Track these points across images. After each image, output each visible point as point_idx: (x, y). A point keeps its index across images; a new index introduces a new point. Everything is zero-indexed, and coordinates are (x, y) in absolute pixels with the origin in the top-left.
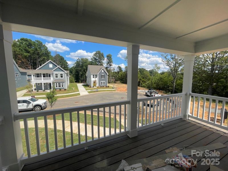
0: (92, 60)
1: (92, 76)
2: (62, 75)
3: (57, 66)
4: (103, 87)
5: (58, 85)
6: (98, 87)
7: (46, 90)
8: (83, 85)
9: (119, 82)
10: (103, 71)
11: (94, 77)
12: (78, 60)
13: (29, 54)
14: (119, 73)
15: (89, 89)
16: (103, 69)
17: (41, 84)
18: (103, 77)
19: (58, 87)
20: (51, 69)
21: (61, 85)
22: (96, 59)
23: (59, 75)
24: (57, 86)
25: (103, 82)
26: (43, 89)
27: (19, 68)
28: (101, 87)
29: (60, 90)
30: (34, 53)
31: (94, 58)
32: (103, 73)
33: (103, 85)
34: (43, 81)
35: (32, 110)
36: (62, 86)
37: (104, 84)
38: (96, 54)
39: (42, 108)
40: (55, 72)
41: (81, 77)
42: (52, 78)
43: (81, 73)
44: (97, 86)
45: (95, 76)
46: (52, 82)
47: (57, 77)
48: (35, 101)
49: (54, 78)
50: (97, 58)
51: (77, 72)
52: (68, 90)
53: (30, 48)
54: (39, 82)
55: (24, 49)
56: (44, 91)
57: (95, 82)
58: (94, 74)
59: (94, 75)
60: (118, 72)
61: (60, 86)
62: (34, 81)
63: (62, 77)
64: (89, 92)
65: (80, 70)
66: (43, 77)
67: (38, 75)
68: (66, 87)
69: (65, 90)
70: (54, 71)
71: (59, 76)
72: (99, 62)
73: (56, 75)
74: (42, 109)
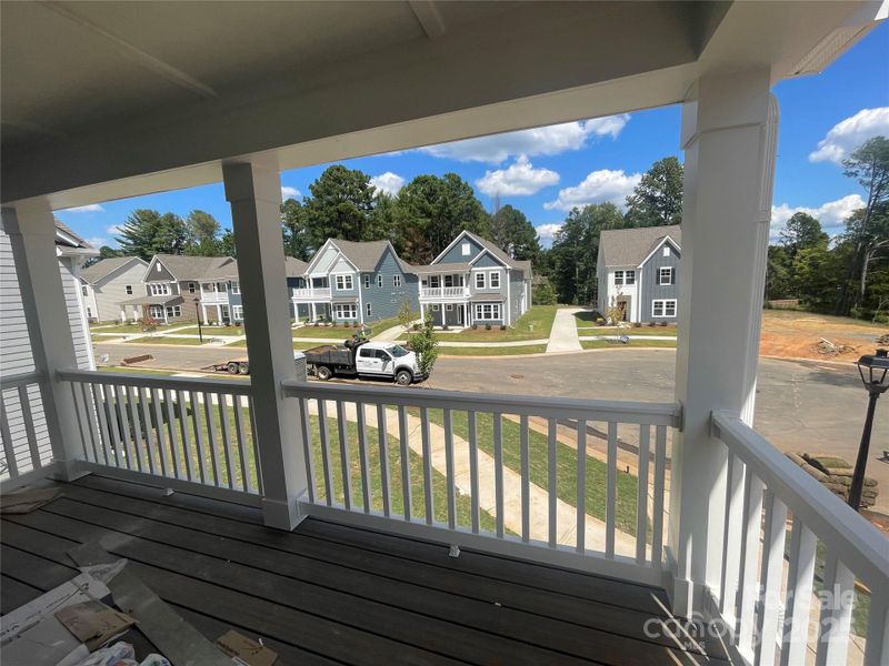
0: (631, 207)
1: (611, 277)
2: (495, 276)
3: (481, 249)
4: (664, 325)
5: (483, 312)
6: (637, 325)
7: (450, 327)
8: (577, 315)
9: (794, 302)
10: (667, 252)
11: (618, 282)
12: (573, 217)
13: (429, 220)
14: (795, 253)
15: (594, 333)
16: (668, 244)
17: (440, 305)
18: (665, 280)
19: (483, 319)
20: (468, 259)
21: (492, 312)
22: (652, 199)
23: (487, 279)
24: (480, 316)
25: (664, 301)
26: (444, 323)
27: (402, 263)
28: (652, 325)
29: (489, 328)
30: (440, 215)
31: (643, 194)
32: (666, 261)
33: (664, 315)
34: (444, 297)
35: (390, 379)
36: (496, 316)
37: (670, 312)
38: (655, 173)
39: (412, 378)
40: (478, 270)
41: (581, 282)
42: (467, 291)
43: (583, 267)
44: (633, 319)
45: (625, 278)
46: (465, 302)
47: (481, 284)
48: (400, 356)
49: (472, 289)
50: (658, 194)
51: (569, 265)
52: (513, 332)
53: (432, 202)
54: (435, 300)
55: (420, 208)
56: (445, 328)
57: (623, 303)
58: (619, 267)
59: (620, 274)
60: (792, 251)
61: (488, 316)
62: (426, 297)
63: (495, 284)
64: (585, 345)
65: (578, 255)
66: (448, 285)
67: (434, 282)
68: (506, 320)
69: (503, 328)
70: (474, 265)
71: (488, 281)
72: (670, 209)
73: (480, 277)
74: (412, 381)
